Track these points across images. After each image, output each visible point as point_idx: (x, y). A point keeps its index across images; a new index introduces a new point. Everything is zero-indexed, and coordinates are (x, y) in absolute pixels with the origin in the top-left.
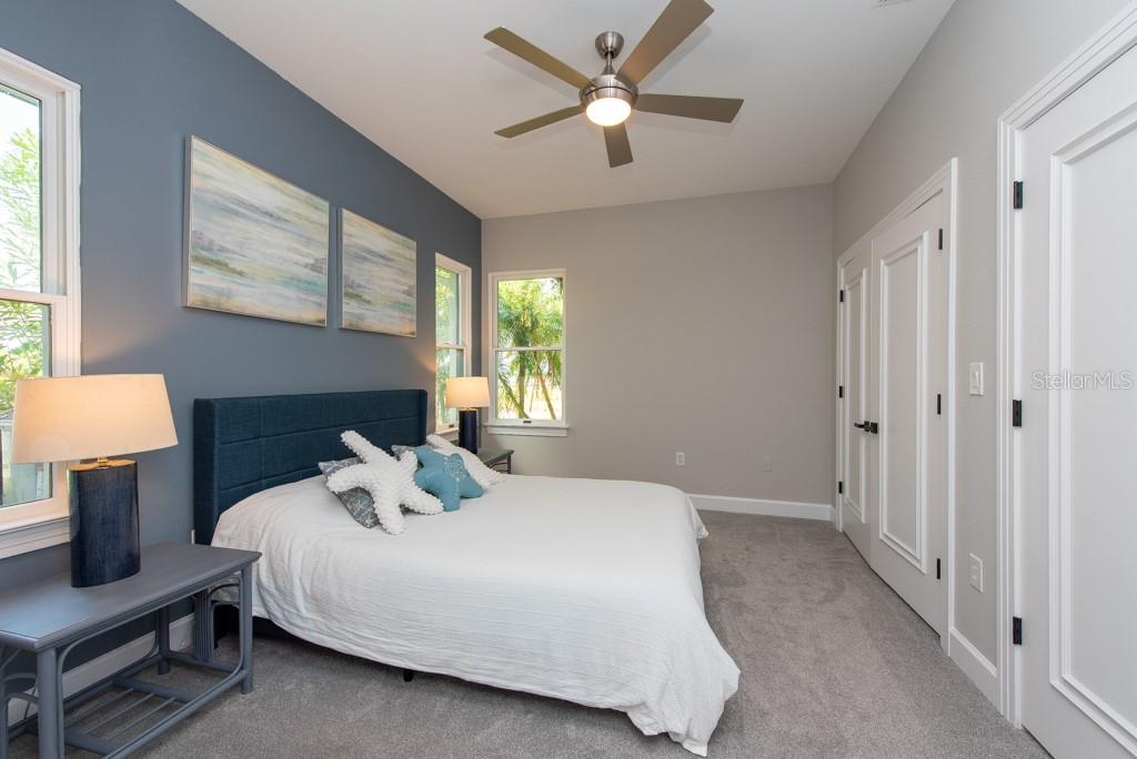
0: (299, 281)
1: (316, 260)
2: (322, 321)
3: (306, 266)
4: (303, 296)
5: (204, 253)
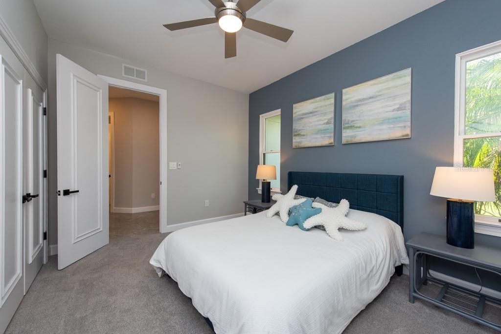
0: (321, 131)
1: (328, 120)
2: (332, 143)
3: (324, 124)
4: (323, 136)
5: (296, 133)
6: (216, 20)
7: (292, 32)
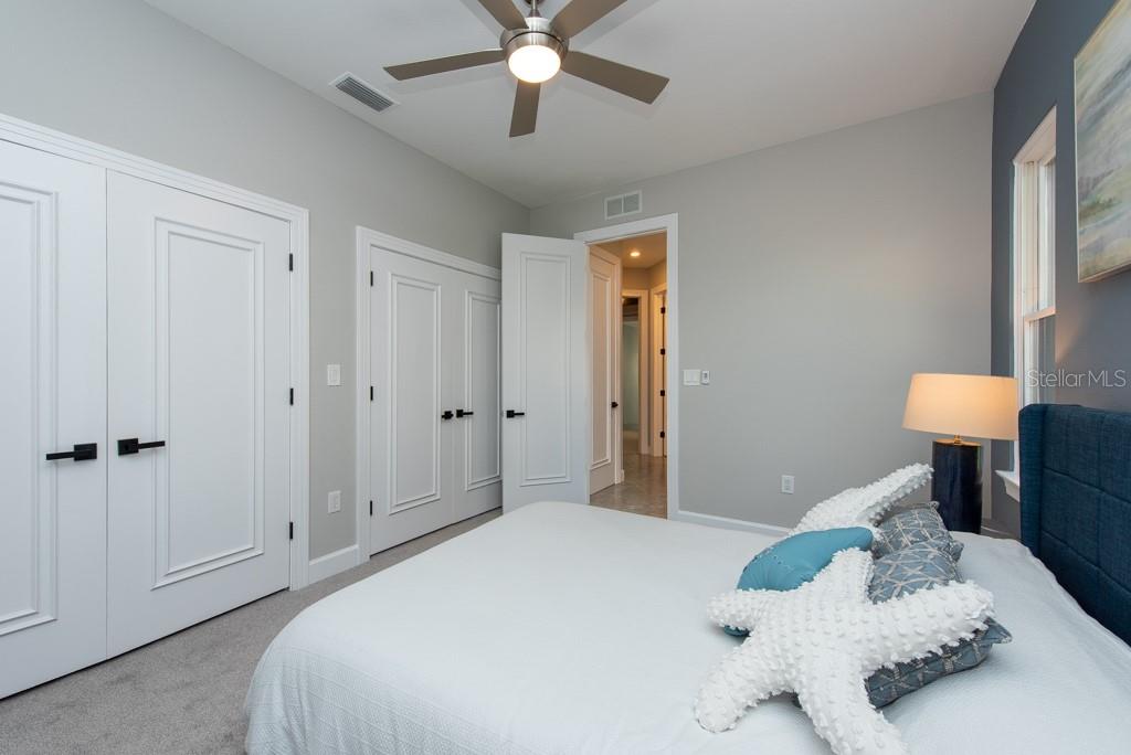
6: (504, 55)
7: (665, 81)
